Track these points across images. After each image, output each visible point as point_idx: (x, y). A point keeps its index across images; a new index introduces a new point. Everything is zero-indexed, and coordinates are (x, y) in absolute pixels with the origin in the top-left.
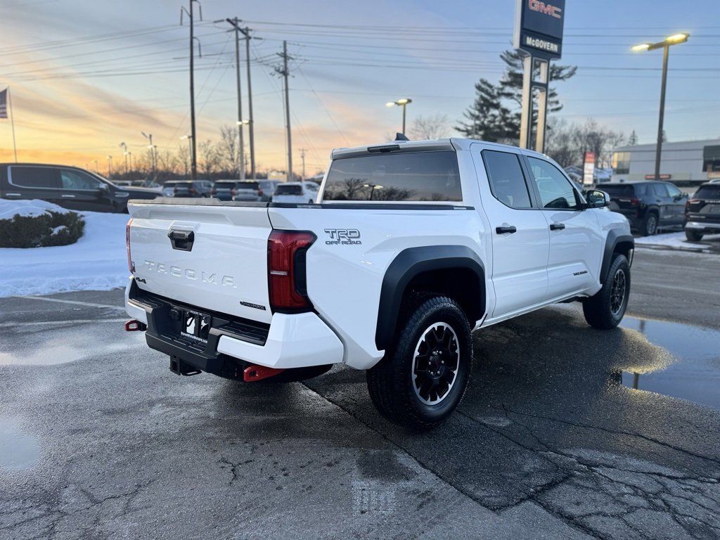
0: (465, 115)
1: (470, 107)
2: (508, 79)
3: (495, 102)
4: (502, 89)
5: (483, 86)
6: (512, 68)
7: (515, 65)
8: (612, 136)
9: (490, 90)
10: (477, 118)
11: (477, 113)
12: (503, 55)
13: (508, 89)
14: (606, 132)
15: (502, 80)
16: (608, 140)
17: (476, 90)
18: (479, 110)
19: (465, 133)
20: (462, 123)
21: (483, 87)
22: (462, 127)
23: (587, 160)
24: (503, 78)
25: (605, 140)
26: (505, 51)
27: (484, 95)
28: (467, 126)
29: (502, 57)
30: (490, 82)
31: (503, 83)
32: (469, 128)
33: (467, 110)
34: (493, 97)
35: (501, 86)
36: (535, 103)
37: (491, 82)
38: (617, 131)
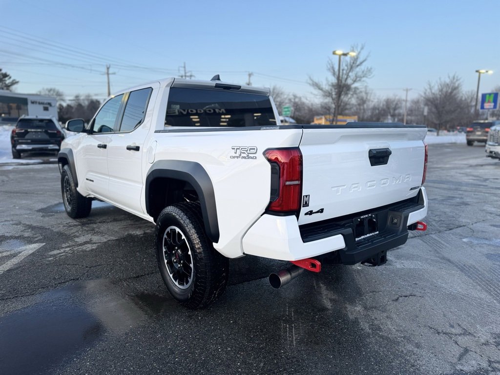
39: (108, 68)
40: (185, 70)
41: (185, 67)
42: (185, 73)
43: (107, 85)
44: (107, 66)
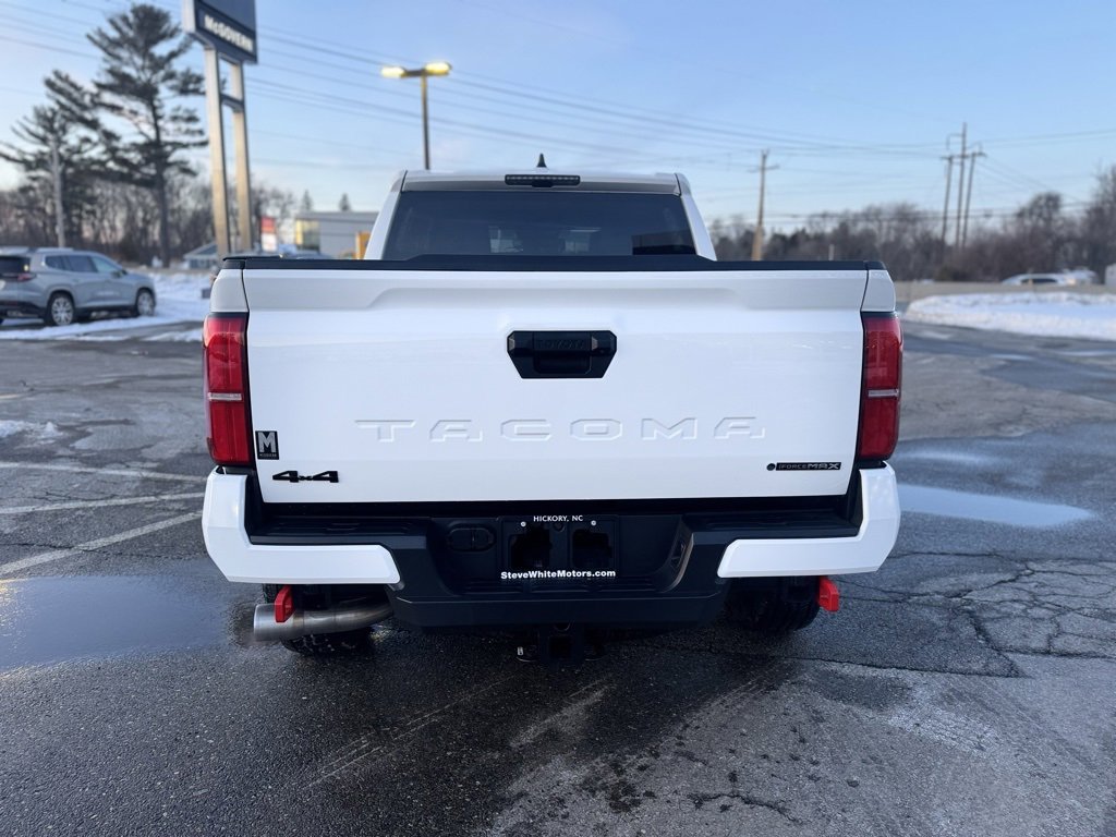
0: (17, 133)
1: (25, 118)
2: (106, 79)
3: (88, 116)
4: (98, 95)
5: (59, 83)
6: (115, 63)
7: (118, 58)
8: (277, 195)
9: (76, 95)
10: (44, 140)
11: (41, 131)
12: (92, 34)
13: (108, 97)
14: (268, 188)
15: (97, 79)
16: (272, 202)
17: (45, 89)
18: (44, 127)
19: (21, 166)
20: (11, 147)
21: (58, 85)
22: (13, 154)
23: (264, 229)
24: (99, 75)
25: (266, 200)
26: (96, 29)
27: (63, 100)
28: (24, 153)
29: (89, 37)
30: (74, 78)
31: (100, 86)
32: (30, 158)
33: (18, 122)
34: (84, 107)
35: (94, 90)
36: (164, 130)
37: (76, 78)
38: (283, 188)
39: (764, 157)
40: (964, 142)
41: (964, 135)
42: (964, 149)
43: (758, 192)
44: (762, 151)
